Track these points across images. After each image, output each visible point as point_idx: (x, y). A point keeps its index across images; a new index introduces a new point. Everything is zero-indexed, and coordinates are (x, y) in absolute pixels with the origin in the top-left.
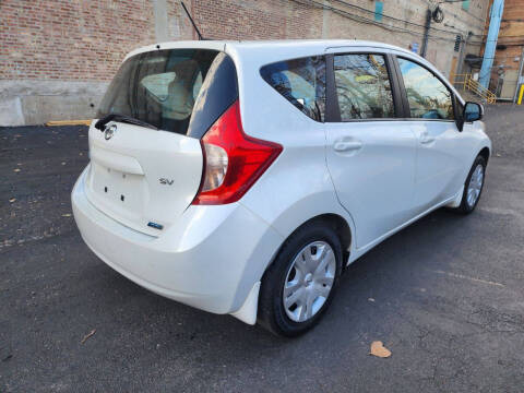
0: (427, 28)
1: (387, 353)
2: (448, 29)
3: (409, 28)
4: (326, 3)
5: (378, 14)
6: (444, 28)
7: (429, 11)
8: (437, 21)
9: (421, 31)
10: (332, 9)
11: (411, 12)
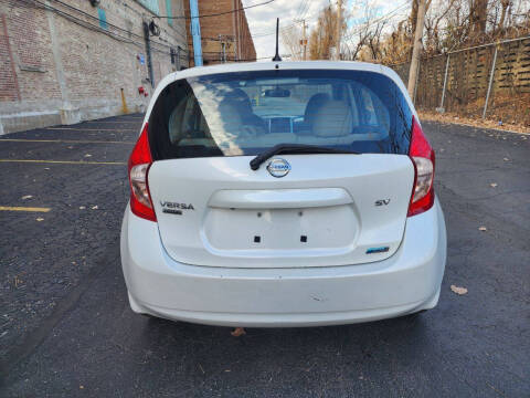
0: (147, 40)
1: (465, 291)
2: (163, 42)
3: (133, 39)
4: (48, 3)
5: (103, 22)
6: (159, 41)
7: (145, 24)
8: (155, 34)
9: (143, 43)
10: (55, 11)
11: (130, 23)
